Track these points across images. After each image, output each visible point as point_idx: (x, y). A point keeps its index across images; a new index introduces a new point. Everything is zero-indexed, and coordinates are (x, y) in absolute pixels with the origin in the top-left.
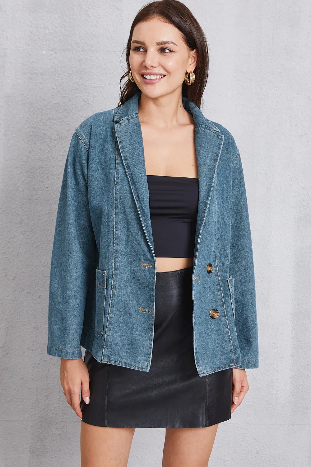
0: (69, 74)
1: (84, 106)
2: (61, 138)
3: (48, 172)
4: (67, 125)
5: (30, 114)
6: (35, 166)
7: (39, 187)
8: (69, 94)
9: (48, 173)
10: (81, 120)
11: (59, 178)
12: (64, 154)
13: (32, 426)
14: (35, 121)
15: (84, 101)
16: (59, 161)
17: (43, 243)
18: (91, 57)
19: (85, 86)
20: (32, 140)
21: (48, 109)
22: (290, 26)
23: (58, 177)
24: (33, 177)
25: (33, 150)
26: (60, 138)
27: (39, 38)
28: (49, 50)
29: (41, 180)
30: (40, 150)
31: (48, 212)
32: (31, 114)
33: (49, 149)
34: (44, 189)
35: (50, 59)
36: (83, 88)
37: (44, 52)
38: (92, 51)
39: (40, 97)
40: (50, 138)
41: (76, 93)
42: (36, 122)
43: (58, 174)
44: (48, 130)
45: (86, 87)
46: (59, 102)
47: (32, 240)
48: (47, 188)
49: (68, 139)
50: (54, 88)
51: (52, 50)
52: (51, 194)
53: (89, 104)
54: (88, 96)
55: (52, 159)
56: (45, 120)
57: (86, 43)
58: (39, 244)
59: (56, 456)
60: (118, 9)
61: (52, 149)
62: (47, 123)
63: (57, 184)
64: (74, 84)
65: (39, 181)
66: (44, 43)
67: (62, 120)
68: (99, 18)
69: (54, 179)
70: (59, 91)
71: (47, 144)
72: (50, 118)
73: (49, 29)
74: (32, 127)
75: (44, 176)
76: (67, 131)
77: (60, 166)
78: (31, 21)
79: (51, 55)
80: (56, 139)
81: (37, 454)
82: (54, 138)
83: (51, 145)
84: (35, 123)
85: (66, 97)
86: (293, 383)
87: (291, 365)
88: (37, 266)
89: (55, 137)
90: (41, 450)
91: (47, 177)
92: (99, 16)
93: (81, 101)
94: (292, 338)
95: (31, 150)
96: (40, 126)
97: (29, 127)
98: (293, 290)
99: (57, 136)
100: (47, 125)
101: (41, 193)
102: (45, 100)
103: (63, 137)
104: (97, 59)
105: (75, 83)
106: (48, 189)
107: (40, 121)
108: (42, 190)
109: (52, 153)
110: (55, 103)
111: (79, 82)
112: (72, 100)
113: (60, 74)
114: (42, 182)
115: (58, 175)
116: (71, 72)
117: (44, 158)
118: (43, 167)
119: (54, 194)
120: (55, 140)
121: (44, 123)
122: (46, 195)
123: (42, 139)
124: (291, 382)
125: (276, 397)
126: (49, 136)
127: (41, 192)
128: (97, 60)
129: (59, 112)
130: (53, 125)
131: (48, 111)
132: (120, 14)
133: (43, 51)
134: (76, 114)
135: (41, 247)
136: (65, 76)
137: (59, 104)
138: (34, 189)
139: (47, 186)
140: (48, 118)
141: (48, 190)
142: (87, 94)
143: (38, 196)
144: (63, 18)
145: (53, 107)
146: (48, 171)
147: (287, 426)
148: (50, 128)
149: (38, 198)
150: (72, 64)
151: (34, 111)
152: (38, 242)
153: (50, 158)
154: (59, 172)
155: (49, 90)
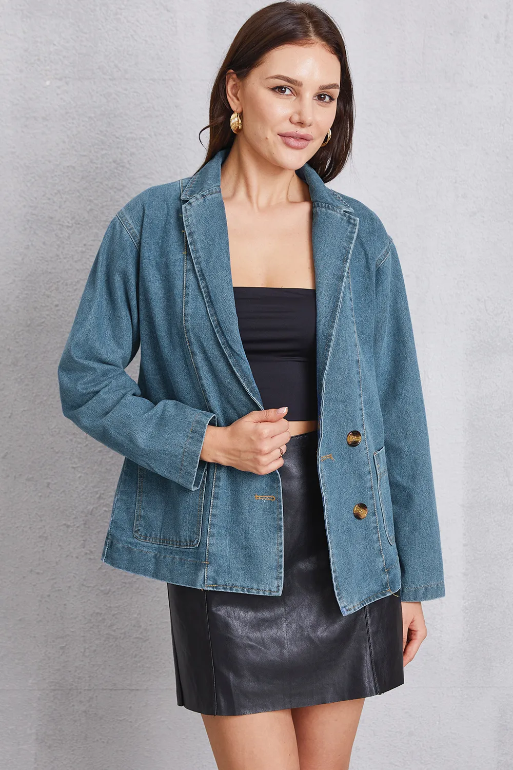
0: (90, 118)
1: (115, 171)
2: (79, 224)
3: (57, 280)
4: (88, 203)
5: (27, 186)
6: (35, 270)
7: (43, 305)
8: (90, 152)
9: (58, 282)
10: (110, 193)
11: (75, 290)
12: (84, 249)
13: (39, 699)
14: (36, 196)
15: (114, 162)
16: (76, 262)
17: (52, 396)
18: (126, 90)
19: (117, 138)
20: (31, 228)
21: (55, 176)
22: (451, 34)
23: (75, 288)
24: (34, 288)
25: (32, 245)
26: (76, 224)
27: (39, 60)
28: (56, 79)
29: (48, 293)
30: (44, 243)
31: (58, 345)
32: (29, 184)
33: (58, 243)
34: (51, 309)
35: (58, 94)
36: (114, 141)
37: (48, 83)
38: (127, 79)
39: (43, 157)
40: (60, 225)
41: (102, 149)
42: (36, 198)
43: (74, 283)
44: (56, 210)
45: (118, 140)
46: (74, 165)
47: (33, 393)
48: (57, 306)
49: (90, 225)
50: (64, 142)
51: (60, 79)
52: (63, 316)
53: (123, 167)
54: (121, 154)
55: (65, 258)
56: (51, 194)
57: (116, 66)
58: (45, 398)
59: (80, 747)
60: (168, 11)
61: (63, 242)
62: (55, 200)
63: (73, 299)
64: (98, 134)
65: (42, 296)
66: (48, 68)
67: (78, 194)
68: (137, 26)
69: (69, 292)
70: (73, 147)
71: (56, 235)
72: (59, 191)
73: (55, 45)
74: (31, 207)
75: (52, 286)
76: (88, 212)
77: (78, 270)
78: (24, 32)
79: (59, 87)
80: (70, 225)
81: (48, 744)
82: (67, 224)
83: (61, 236)
84: (34, 200)
85: (85, 156)
86: (468, 619)
87: (464, 589)
88: (42, 435)
89: (68, 222)
90: (55, 738)
91: (57, 289)
92: (138, 21)
93: (110, 163)
94: (465, 545)
95: (30, 244)
96: (44, 204)
97: (24, 206)
98: (464, 467)
99: (71, 220)
100: (54, 202)
101: (48, 315)
102: (50, 162)
103: (81, 221)
104: (135, 92)
105: (99, 132)
106: (57, 308)
107: (43, 196)
108: (47, 310)
109: (64, 248)
110: (68, 167)
111: (107, 131)
112: (95, 161)
114: (48, 297)
115: (75, 285)
116: (93, 115)
117: (52, 258)
118: (50, 273)
119: (68, 315)
120: (68, 227)
121: (49, 199)
122: (54, 319)
123: (47, 226)
124: (465, 618)
125: (439, 643)
126: (59, 221)
127: (47, 313)
128: (135, 94)
129: (74, 181)
130: (65, 202)
131: (56, 180)
132: (172, 18)
133: (45, 81)
134: (101, 183)
135: (49, 403)
136: (83, 121)
137: (74, 168)
138: (35, 308)
139: (56, 303)
140: (55, 191)
141: (59, 310)
142: (120, 151)
143: (43, 320)
144: (79, 26)
145: (64, 173)
146: (58, 278)
147: (459, 689)
148: (60, 207)
149: (43, 322)
150: (95, 102)
151: (33, 180)
152: (43, 396)
153: (61, 257)
154: (76, 280)
155: (57, 144)
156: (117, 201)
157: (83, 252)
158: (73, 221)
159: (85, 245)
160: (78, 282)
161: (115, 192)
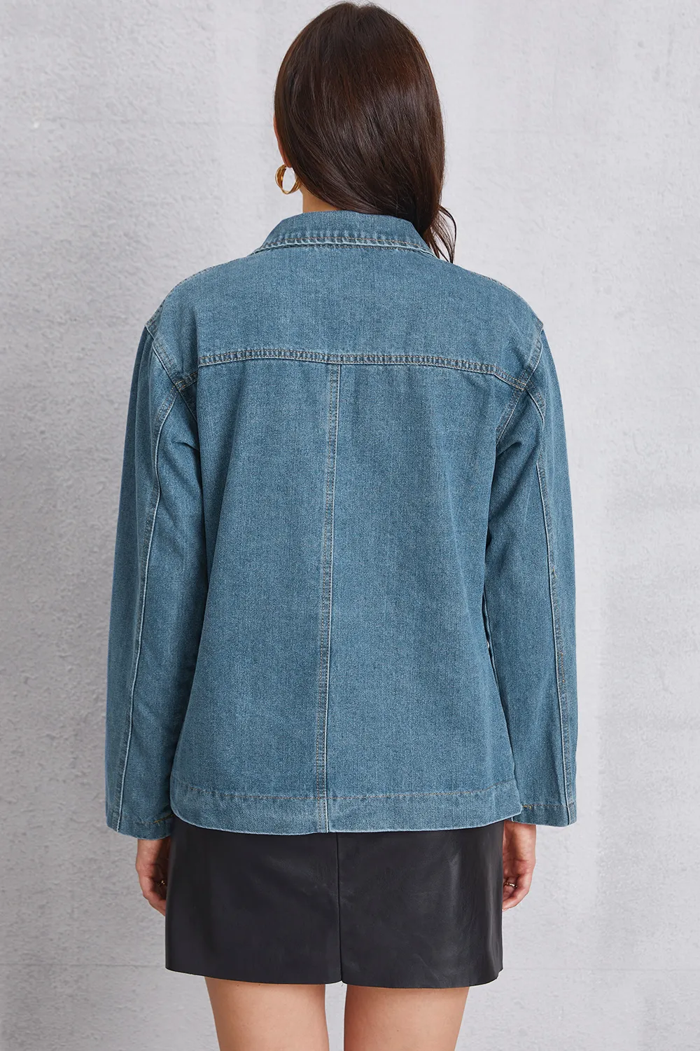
0: (94, 174)
1: (127, 248)
2: (75, 320)
3: (44, 397)
4: (89, 291)
6: (14, 383)
7: (24, 431)
8: (93, 221)
9: (44, 400)
10: (119, 278)
11: (69, 411)
12: (81, 355)
13: (8, 977)
14: (16, 280)
15: (126, 235)
16: (70, 372)
17: (34, 558)
18: (144, 136)
19: (131, 202)
20: (9, 324)
21: (44, 253)
22: (593, 68)
23: (68, 408)
24: (11, 408)
25: (10, 348)
26: (71, 320)
27: (24, 93)
28: (48, 119)
29: (29, 414)
30: (27, 346)
31: (44, 487)
32: (7, 264)
33: (46, 345)
34: (35, 436)
35: (49, 141)
36: (125, 207)
37: (36, 125)
38: (145, 122)
39: (27, 227)
40: (49, 321)
41: (109, 218)
42: (16, 284)
43: (67, 402)
44: (44, 301)
45: (131, 205)
46: (70, 239)
47: (8, 553)
48: (42, 432)
49: (91, 322)
50: (57, 207)
51: (54, 120)
52: (51, 446)
53: (137, 242)
54: (135, 225)
55: (55, 367)
56: (38, 279)
57: (131, 104)
58: (24, 560)
59: (64, 1046)
60: (203, 28)
61: (53, 345)
62: (43, 286)
63: (65, 424)
64: (104, 196)
65: (24, 418)
66: (37, 104)
67: (75, 279)
68: (161, 49)
69: (59, 413)
70: (70, 214)
71: (43, 335)
72: (48, 275)
73: (46, 73)
74: (10, 295)
75: (36, 406)
76: (88, 304)
77: (72, 384)
78: (5, 55)
79: (51, 131)
80: (63, 321)
81: (19, 1041)
82: (59, 320)
83: (50, 337)
84: (14, 286)
85: (85, 226)
86: (604, 875)
87: (599, 834)
88: (19, 611)
89: (61, 318)
90: (28, 1032)
91: (43, 409)
92: (162, 43)
93: (120, 237)
94: (601, 773)
95: (7, 346)
96: (28, 291)
98: (601, 664)
99: (65, 314)
100: (41, 290)
101: (29, 445)
102: (36, 233)
103: (78, 316)
104: (156, 140)
105: (105, 194)
106: (44, 436)
107: (27, 280)
108: (30, 438)
109: (53, 353)
110: (62, 241)
111: (116, 192)
112: (99, 234)
113: (71, 175)
114: (31, 419)
115: (69, 405)
116: (97, 171)
117: (37, 366)
118: (34, 387)
119: (57, 445)
120: (60, 324)
121: (35, 285)
122: (39, 450)
123: (31, 322)
124: (600, 873)
125: (564, 908)
126: (48, 315)
127: (30, 442)
128: (156, 143)
129: (70, 261)
130: (56, 289)
131: (45, 259)
132: (208, 38)
133: (32, 123)
134: (107, 264)
135: (29, 567)
136: (83, 178)
137: (70, 242)
138: (13, 435)
139: (43, 428)
140: (44, 274)
141: (45, 438)
142: (134, 220)
143: (22, 453)
144: (80, 48)
145: (56, 250)
146: (45, 395)
147: (590, 972)
148: (49, 296)
149: (23, 455)
150: (101, 152)
151: (14, 258)
152: (22, 557)
153: (50, 365)
154: (70, 398)
155: (48, 210)
156: (129, 290)
157: (80, 359)
158: (68, 316)
159: (83, 349)
160: (73, 400)
161: (126, 277)
